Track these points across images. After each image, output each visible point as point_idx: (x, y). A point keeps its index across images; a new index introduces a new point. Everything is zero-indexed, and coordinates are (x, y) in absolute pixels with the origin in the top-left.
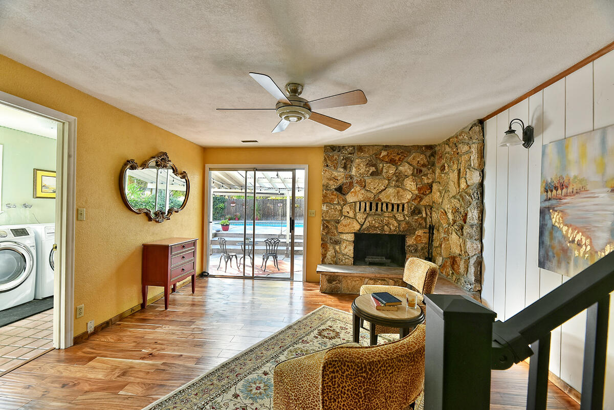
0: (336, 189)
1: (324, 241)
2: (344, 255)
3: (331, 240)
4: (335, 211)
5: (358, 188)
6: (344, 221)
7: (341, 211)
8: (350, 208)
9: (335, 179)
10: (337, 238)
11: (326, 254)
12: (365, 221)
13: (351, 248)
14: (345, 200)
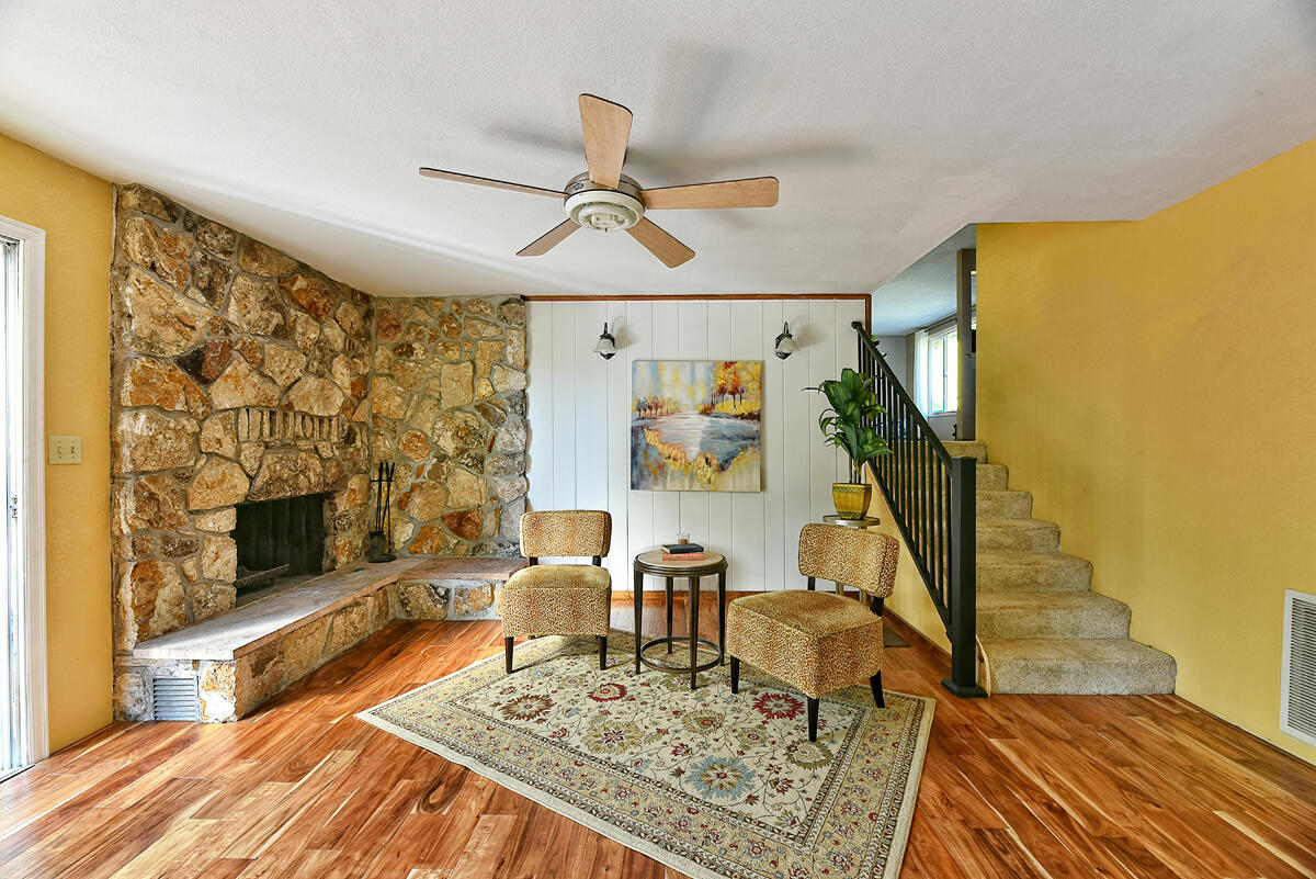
0: (181, 362)
1: (143, 552)
2: (209, 583)
3: (167, 543)
4: (179, 438)
5: (243, 367)
6: (210, 474)
7: (196, 436)
8: (225, 428)
9: (184, 324)
10: (188, 532)
11: (151, 602)
12: (260, 466)
13: (231, 553)
14: (207, 402)
